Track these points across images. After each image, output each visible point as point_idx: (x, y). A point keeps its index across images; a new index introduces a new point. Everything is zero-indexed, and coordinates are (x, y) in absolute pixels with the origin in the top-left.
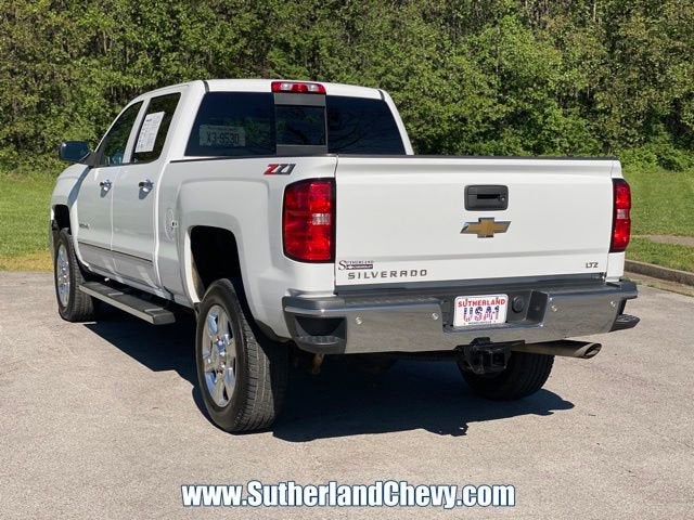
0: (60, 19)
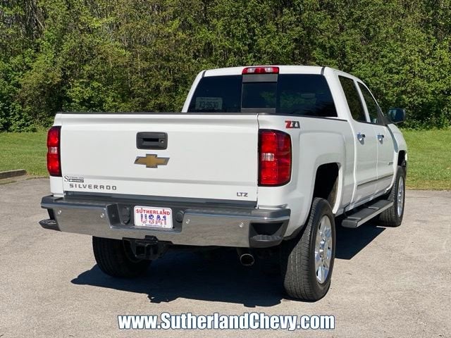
0: (184, 36)
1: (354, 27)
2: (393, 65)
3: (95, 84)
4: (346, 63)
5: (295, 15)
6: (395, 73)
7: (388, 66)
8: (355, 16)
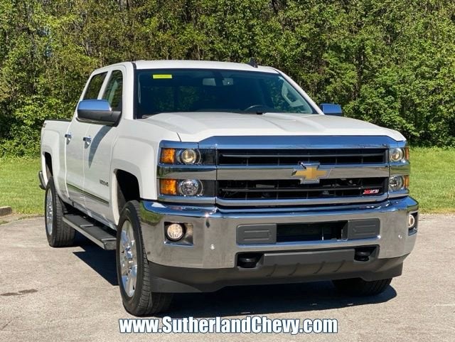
1: (374, 22)
2: (427, 69)
3: (53, 101)
4: (367, 68)
5: (303, 9)
6: (428, 79)
7: (419, 71)
8: (375, 10)
